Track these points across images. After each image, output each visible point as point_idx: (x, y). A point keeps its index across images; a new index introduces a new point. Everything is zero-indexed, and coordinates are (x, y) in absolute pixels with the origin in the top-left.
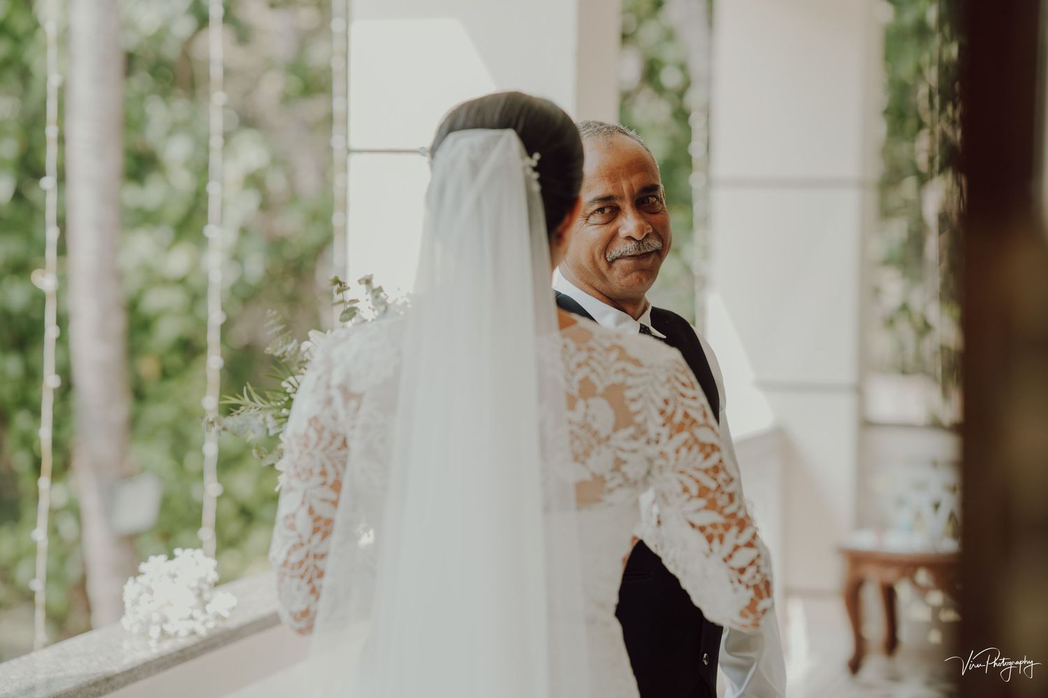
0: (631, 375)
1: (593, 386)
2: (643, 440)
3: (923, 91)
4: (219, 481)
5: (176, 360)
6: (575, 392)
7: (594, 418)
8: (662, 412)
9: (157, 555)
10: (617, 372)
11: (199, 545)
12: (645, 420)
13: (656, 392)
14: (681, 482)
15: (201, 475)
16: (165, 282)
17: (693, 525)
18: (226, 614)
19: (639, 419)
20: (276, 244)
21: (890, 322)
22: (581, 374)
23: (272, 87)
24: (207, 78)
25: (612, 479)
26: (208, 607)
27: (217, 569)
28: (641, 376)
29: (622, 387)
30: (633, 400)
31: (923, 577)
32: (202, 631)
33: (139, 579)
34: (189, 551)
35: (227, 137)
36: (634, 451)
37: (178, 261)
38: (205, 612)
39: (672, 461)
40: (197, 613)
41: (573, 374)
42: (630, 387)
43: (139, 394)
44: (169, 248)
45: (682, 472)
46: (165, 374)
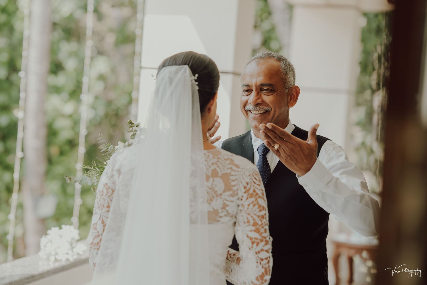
0: (234, 171)
1: (218, 173)
2: (236, 197)
3: (375, 56)
4: (81, 198)
5: (67, 148)
6: (210, 175)
7: (216, 186)
8: (245, 187)
9: (55, 227)
10: (228, 169)
11: (71, 224)
12: (238, 189)
13: (243, 179)
14: (247, 218)
15: (73, 196)
16: (63, 116)
17: (248, 236)
18: (81, 253)
19: (235, 188)
20: (109, 103)
21: (357, 149)
22: (213, 167)
23: (110, 39)
24: (85, 34)
25: (222, 212)
26: (74, 250)
27: (79, 234)
28: (238, 172)
29: (229, 174)
30: (233, 181)
31: (365, 254)
32: (71, 259)
33: (48, 237)
34: (68, 226)
35: (92, 58)
36: (232, 201)
37: (69, 108)
38: (73, 251)
39: (246, 209)
40: (70, 252)
41: (210, 167)
42: (233, 175)
43: (50, 161)
44: (66, 102)
45: (249, 214)
46: (62, 153)
